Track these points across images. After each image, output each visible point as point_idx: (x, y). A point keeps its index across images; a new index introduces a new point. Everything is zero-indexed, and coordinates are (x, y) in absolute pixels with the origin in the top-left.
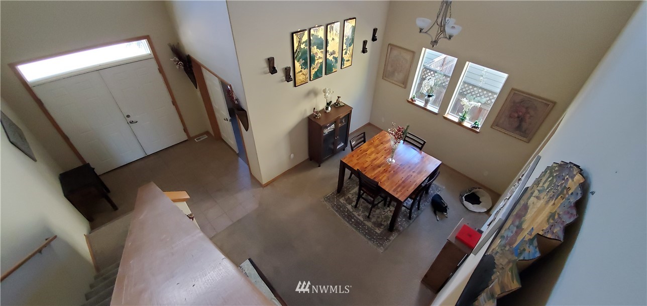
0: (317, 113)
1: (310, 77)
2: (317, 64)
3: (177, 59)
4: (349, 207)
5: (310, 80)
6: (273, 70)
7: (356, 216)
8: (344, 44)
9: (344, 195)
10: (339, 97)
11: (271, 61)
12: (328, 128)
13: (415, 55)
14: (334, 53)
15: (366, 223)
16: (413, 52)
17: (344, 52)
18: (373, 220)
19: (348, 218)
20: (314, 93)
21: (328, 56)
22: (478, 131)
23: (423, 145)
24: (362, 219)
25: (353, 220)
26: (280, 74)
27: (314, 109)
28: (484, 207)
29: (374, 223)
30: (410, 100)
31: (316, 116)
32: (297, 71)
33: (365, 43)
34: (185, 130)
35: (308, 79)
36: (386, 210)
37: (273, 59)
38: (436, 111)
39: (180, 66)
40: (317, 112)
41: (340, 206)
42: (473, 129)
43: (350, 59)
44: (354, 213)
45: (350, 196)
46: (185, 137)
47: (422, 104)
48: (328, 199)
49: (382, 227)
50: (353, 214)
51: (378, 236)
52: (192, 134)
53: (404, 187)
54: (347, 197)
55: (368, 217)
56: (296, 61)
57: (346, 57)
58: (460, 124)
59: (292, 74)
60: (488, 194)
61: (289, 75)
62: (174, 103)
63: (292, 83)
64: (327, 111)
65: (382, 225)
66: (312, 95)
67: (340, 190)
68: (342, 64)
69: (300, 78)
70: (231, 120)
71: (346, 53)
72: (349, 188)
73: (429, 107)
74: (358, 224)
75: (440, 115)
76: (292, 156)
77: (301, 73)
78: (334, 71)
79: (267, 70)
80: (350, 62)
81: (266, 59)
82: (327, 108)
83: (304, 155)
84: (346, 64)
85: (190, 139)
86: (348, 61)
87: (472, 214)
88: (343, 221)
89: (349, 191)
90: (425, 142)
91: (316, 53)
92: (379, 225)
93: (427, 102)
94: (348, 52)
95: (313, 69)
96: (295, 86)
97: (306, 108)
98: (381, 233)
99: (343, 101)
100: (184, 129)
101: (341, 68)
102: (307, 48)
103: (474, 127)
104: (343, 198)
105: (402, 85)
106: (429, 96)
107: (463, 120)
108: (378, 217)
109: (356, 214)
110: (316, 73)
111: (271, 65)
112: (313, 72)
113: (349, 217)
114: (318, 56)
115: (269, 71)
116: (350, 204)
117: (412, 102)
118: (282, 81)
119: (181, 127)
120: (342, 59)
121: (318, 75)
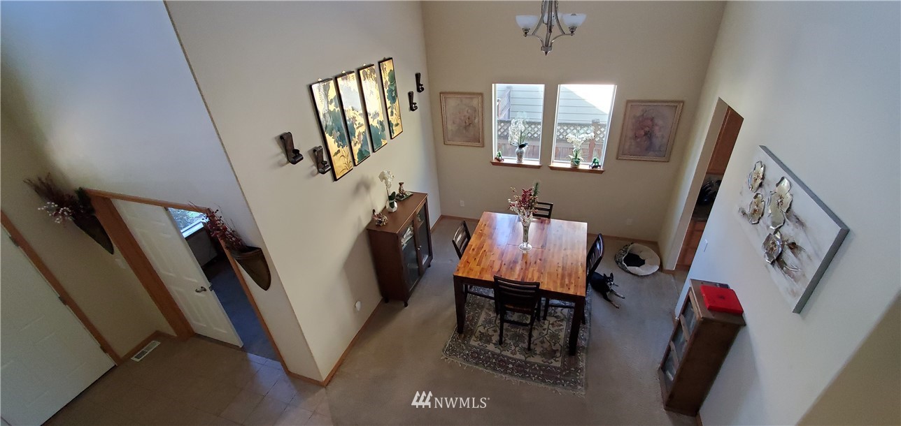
0: (380, 218)
1: (354, 160)
2: (358, 136)
3: (54, 206)
4: (491, 347)
5: (355, 165)
6: (294, 156)
7: (510, 358)
8: (387, 100)
9: (472, 333)
10: (401, 184)
11: (285, 141)
12: (405, 236)
13: (484, 97)
14: (377, 114)
15: (531, 359)
16: (481, 94)
17: (389, 111)
18: (538, 350)
19: (500, 366)
20: (364, 186)
21: (371, 122)
22: (602, 169)
23: (550, 210)
24: (523, 358)
25: (511, 366)
26: (307, 163)
27: (374, 211)
28: (652, 264)
29: (543, 354)
30: (496, 161)
31: (381, 222)
32: (332, 153)
33: (411, 95)
34: (106, 348)
35: (352, 164)
36: (546, 327)
37: (289, 135)
38: (537, 163)
39: (63, 220)
40: (379, 216)
41: (477, 353)
42: (594, 169)
43: (399, 122)
44: (504, 353)
45: (481, 329)
46: (107, 363)
47: (514, 161)
48: (451, 351)
49: (558, 354)
50: (504, 356)
51: (562, 371)
52: (122, 351)
53: (570, 275)
54: (477, 334)
55: (529, 349)
56: (327, 135)
57: (393, 119)
58: (574, 169)
59: (325, 159)
60: (646, 247)
61: (323, 162)
62: (65, 299)
63: (329, 174)
64: (394, 210)
65: (555, 352)
66: (363, 189)
67: (462, 327)
68: (391, 132)
69: (340, 163)
70: (212, 288)
71: (392, 112)
72: (473, 319)
73: (525, 162)
74: (522, 369)
75: (545, 167)
76: (358, 305)
77: (339, 155)
78: (383, 144)
79: (283, 157)
80: (399, 126)
81: (276, 138)
82: (392, 205)
83: (375, 298)
84: (396, 130)
85: (121, 362)
86: (397, 125)
87: (647, 281)
88: (497, 375)
89: (476, 323)
90: (552, 205)
91: (354, 118)
92: (551, 354)
93: (520, 156)
94: (394, 110)
95: (355, 144)
96: (335, 179)
97: (358, 215)
98: (563, 363)
99: (408, 189)
100: (102, 347)
101: (391, 138)
102: (338, 109)
103: (595, 167)
104: (473, 338)
105: (477, 144)
106: (522, 146)
107: (578, 162)
108: (542, 342)
109: (508, 354)
110: (360, 151)
111: (289, 148)
112: (356, 149)
113: (501, 364)
114: (357, 123)
115: (286, 160)
116: (489, 342)
117: (498, 163)
118: (313, 175)
119: (95, 345)
120: (389, 123)
121: (363, 156)
